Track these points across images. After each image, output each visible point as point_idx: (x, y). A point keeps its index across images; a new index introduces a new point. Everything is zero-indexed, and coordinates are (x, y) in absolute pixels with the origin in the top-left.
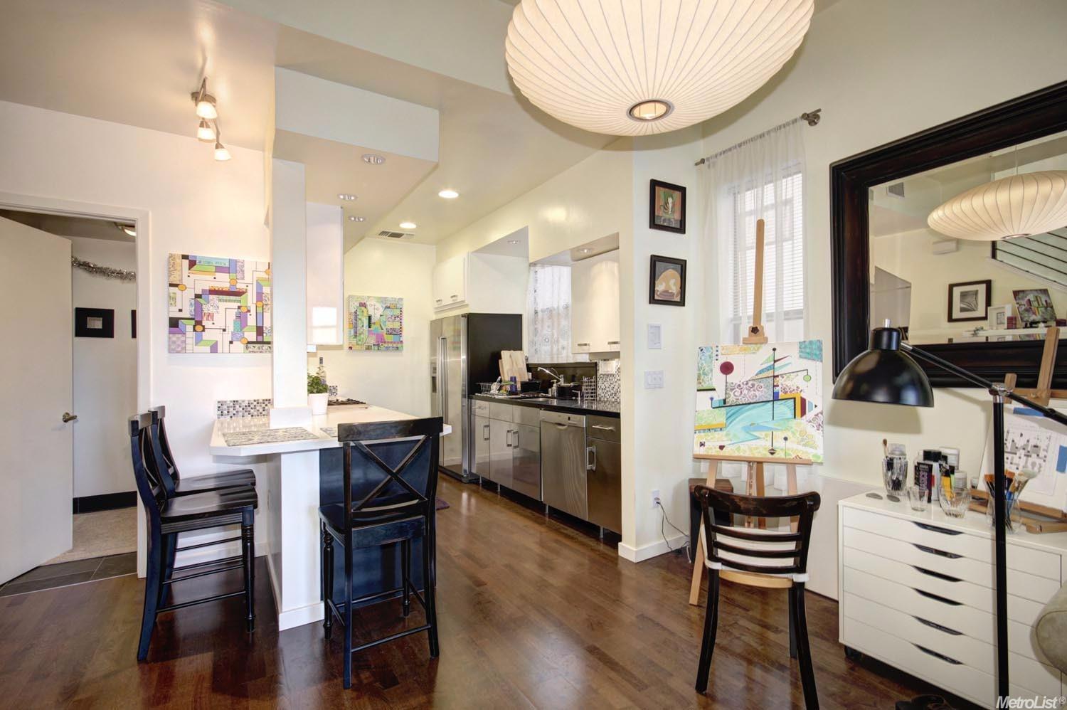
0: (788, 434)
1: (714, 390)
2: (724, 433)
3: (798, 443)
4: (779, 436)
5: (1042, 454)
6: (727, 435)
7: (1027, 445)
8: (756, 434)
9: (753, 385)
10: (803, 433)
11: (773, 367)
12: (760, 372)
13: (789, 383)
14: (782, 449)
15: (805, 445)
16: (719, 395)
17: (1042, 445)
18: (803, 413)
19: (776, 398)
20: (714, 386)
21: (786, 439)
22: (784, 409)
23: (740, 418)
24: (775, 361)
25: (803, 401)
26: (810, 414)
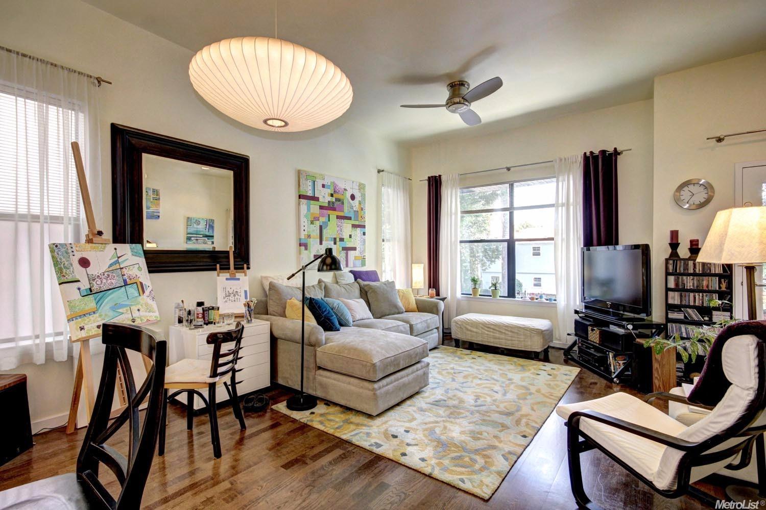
0: (139, 307)
1: (79, 281)
2: (97, 315)
3: (146, 312)
4: (134, 308)
5: (239, 294)
6: (100, 316)
7: (233, 292)
8: (120, 310)
9: (108, 275)
10: (147, 304)
11: (117, 262)
12: (111, 265)
13: (130, 273)
14: (138, 318)
15: (149, 312)
16: (85, 285)
17: (239, 291)
18: (144, 292)
19: (126, 284)
20: (78, 278)
21: (139, 310)
22: (132, 290)
23: (106, 300)
24: (119, 258)
25: (141, 283)
26: (147, 292)
